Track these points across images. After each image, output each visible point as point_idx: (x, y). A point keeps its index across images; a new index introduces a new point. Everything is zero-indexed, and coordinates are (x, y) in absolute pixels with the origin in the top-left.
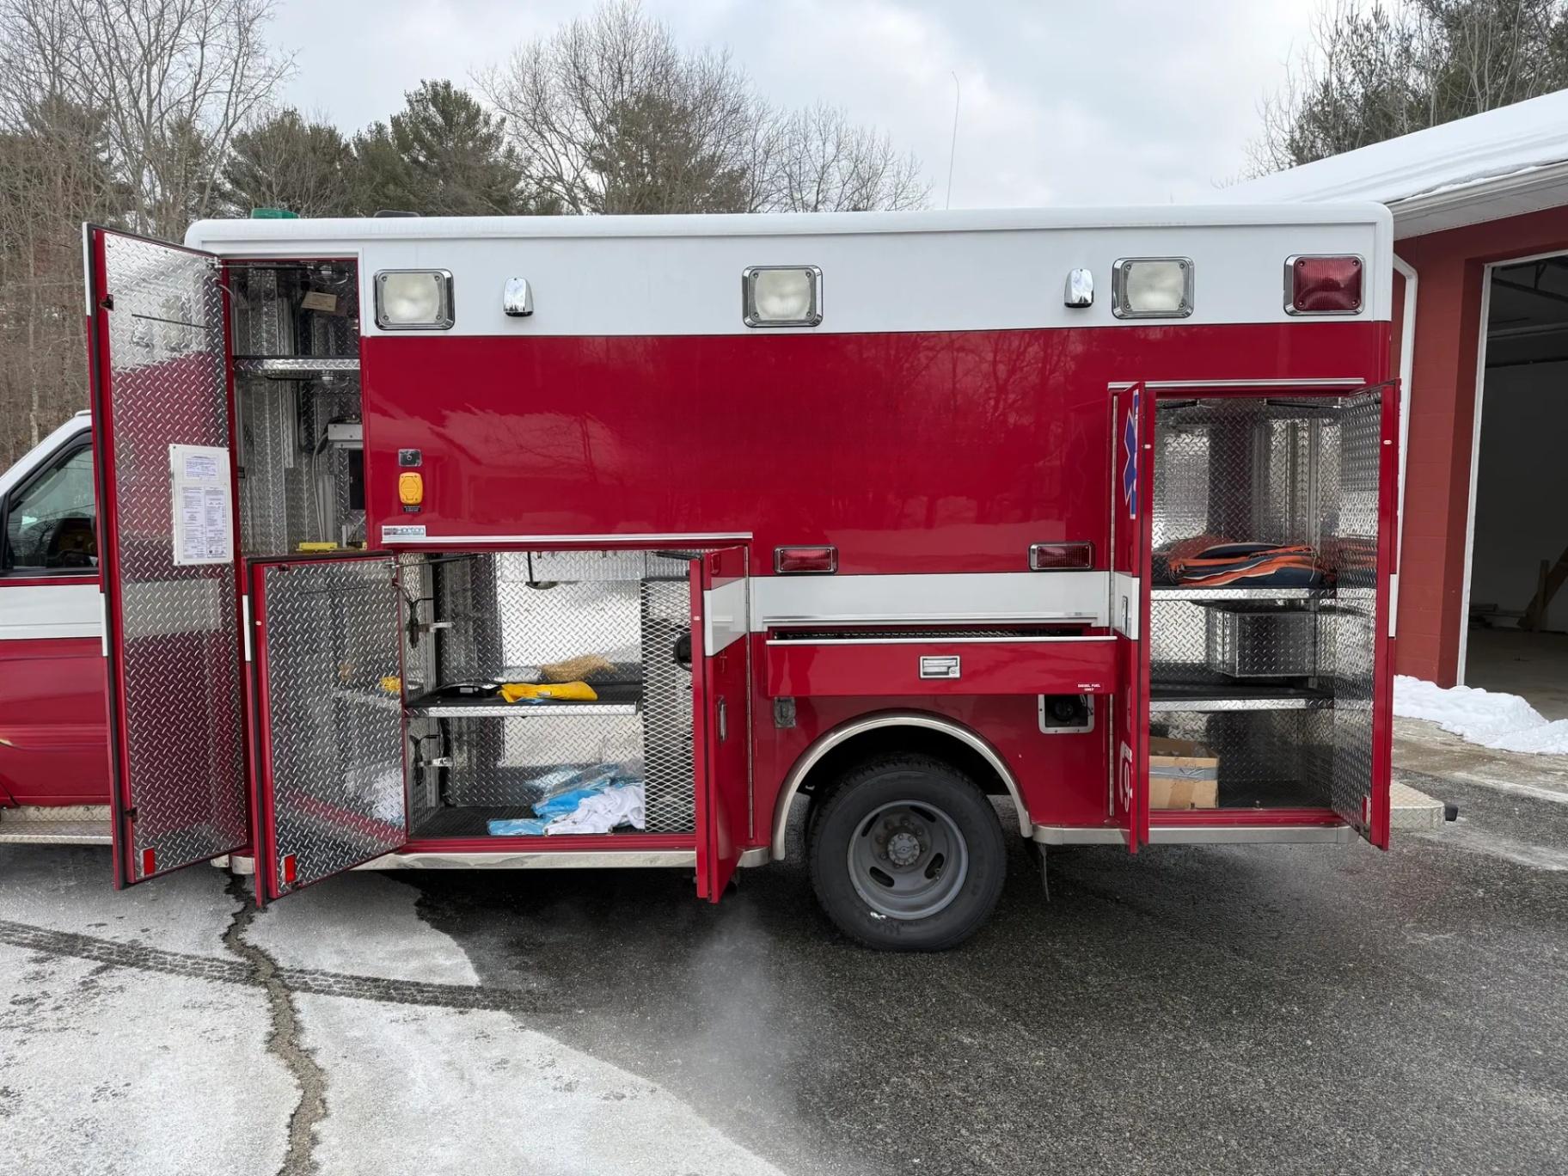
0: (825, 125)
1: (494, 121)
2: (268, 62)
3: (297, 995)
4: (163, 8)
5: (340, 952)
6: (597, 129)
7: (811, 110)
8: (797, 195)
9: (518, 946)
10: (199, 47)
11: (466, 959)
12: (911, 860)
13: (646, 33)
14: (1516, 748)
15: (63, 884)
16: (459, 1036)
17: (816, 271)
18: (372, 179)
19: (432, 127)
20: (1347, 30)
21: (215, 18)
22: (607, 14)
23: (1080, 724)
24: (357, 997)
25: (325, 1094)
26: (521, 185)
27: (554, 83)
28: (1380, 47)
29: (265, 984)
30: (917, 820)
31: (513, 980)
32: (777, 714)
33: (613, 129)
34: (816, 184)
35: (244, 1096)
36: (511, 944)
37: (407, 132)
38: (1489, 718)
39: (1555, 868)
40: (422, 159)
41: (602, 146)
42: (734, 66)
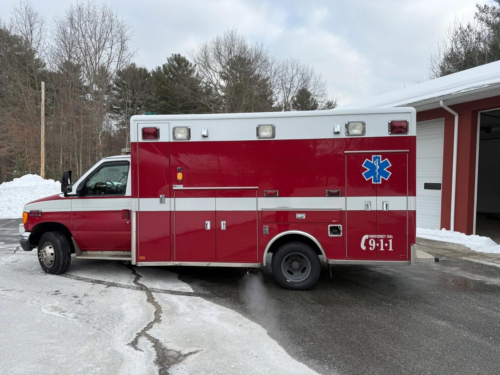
0: (293, 64)
1: (193, 66)
2: (129, 52)
3: (152, 293)
4: (100, 37)
5: (161, 285)
6: (223, 67)
7: (289, 60)
8: (284, 86)
9: (202, 285)
10: (110, 48)
11: (190, 287)
12: (297, 268)
13: (239, 40)
14: (484, 252)
15: (94, 271)
16: (189, 301)
17: (274, 125)
18: (157, 84)
19: (175, 68)
20: (459, 32)
21: (115, 41)
22: (227, 34)
23: (339, 234)
24: (166, 293)
25: (161, 309)
26: (201, 84)
27: (211, 55)
28: (470, 36)
29: (145, 291)
30: (299, 259)
31: (201, 291)
32: (264, 230)
33: (228, 67)
34: (290, 82)
35: (144, 309)
36: (200, 285)
37: (167, 69)
38: (480, 244)
39: (478, 280)
40: (171, 77)
41: (225, 73)
42: (265, 48)
